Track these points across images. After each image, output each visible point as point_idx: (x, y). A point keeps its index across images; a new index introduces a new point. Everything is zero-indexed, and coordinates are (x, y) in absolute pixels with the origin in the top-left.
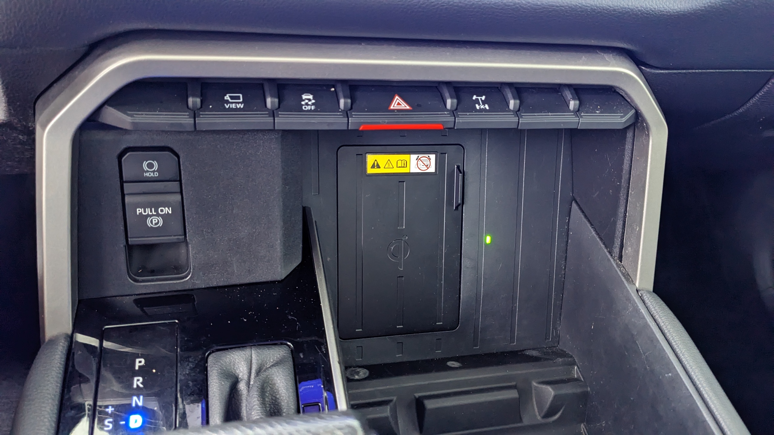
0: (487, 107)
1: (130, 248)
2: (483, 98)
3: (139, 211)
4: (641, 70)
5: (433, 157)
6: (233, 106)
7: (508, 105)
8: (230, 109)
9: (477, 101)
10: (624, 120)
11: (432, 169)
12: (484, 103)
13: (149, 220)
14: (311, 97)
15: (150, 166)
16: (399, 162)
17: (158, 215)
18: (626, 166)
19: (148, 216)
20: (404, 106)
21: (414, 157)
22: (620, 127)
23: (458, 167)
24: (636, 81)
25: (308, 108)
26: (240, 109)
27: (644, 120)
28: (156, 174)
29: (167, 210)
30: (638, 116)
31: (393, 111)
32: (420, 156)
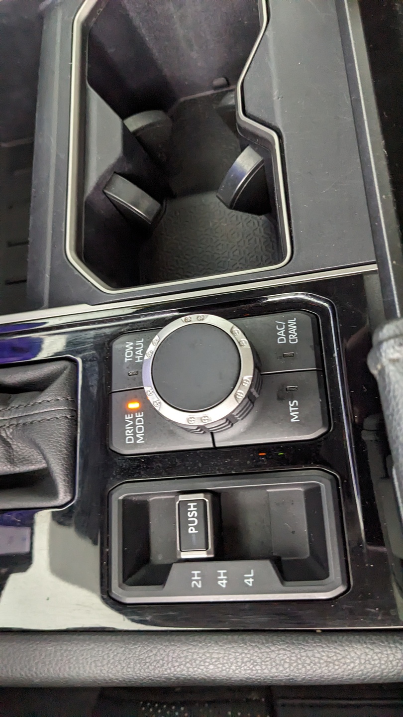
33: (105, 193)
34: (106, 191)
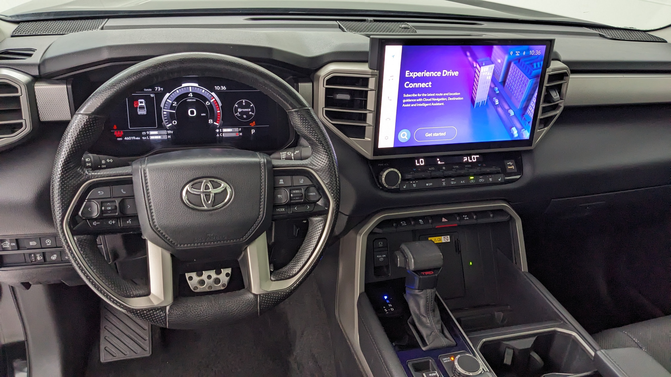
0: (468, 218)
1: (375, 268)
2: (466, 216)
3: (378, 256)
4: (509, 203)
5: (449, 236)
6: (404, 225)
7: (473, 217)
8: (403, 226)
9: (465, 217)
10: (507, 218)
11: (449, 241)
12: (467, 217)
13: (380, 259)
14: (421, 220)
15: (381, 243)
16: (438, 239)
17: (382, 257)
18: (511, 232)
19: (380, 258)
20: (446, 220)
21: (443, 237)
22: (506, 221)
23: (457, 239)
24: (508, 207)
25: (422, 223)
26: (406, 225)
27: (513, 218)
28: (382, 246)
29: (384, 256)
30: (511, 217)
31: (443, 222)
32: (445, 236)
33: (506, 348)
34: (507, 348)
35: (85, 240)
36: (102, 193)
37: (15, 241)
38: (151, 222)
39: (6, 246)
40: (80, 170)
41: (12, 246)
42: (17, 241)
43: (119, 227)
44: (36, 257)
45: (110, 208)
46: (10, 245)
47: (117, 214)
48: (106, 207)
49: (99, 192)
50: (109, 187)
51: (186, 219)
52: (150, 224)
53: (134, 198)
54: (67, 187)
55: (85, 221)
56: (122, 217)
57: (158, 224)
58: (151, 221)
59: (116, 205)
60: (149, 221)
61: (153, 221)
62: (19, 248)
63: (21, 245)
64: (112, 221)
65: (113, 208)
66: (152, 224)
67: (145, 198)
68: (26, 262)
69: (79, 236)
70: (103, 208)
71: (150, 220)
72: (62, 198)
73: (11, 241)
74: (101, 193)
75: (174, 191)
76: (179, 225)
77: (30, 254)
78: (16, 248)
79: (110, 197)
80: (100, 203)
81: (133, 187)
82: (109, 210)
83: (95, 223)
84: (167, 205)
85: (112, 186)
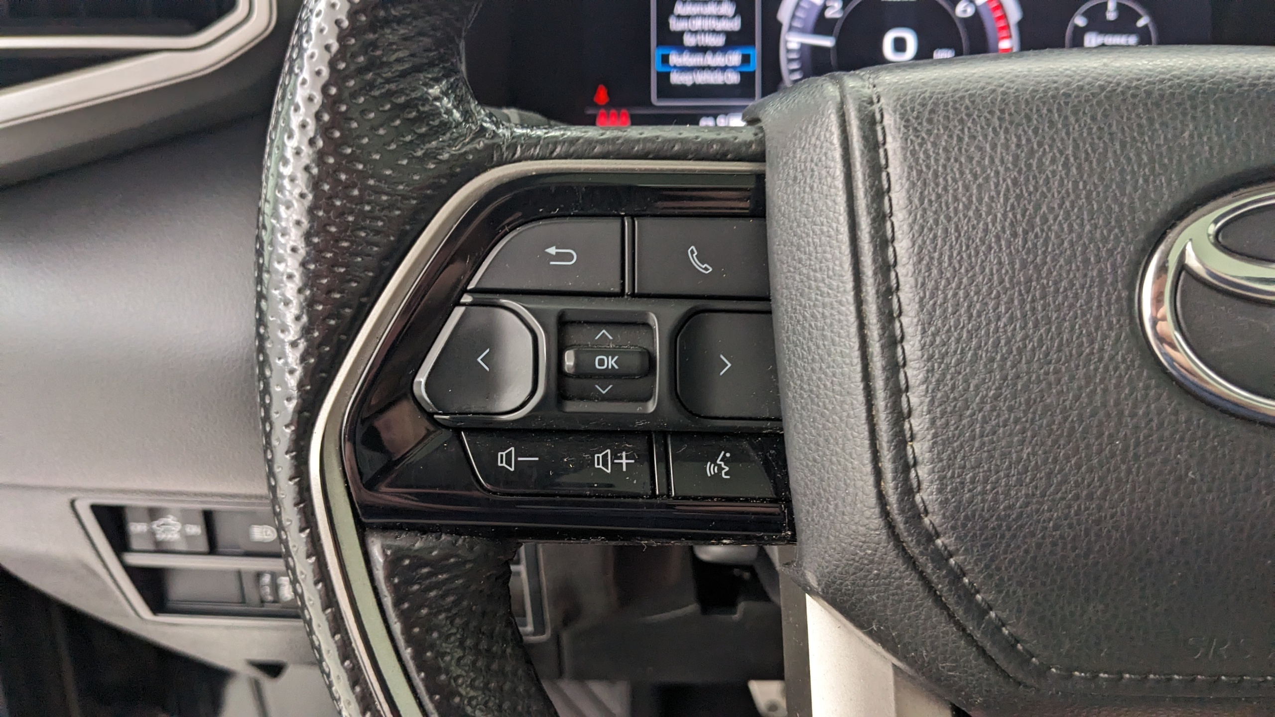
35: (437, 566)
36: (569, 257)
37: (200, 519)
38: (889, 486)
39: (170, 536)
40: (445, 93)
41: (189, 538)
42: (208, 518)
43: (653, 495)
44: (276, 587)
45: (611, 362)
46: (182, 532)
47: (651, 407)
48: (584, 353)
49: (552, 250)
50: (615, 224)
51: (1155, 485)
52: (881, 497)
53: (769, 312)
54: (356, 192)
55: (446, 434)
56: (680, 435)
57: (944, 503)
58: (888, 475)
59: (646, 345)
60: (878, 474)
61: (907, 479)
62: (213, 549)
63: (224, 534)
64: (615, 456)
65: (635, 363)
66: (893, 499)
67: (859, 302)
68: (243, 601)
69: (403, 541)
70: (569, 360)
71: (887, 466)
72: (315, 261)
73: (185, 518)
74: (558, 257)
75: (1086, 261)
76: (1098, 522)
77: (259, 575)
78: (203, 546)
79: (617, 289)
80: (552, 322)
81: (764, 228)
82: (607, 376)
83: (509, 455)
84: (1023, 366)
85: (633, 217)
